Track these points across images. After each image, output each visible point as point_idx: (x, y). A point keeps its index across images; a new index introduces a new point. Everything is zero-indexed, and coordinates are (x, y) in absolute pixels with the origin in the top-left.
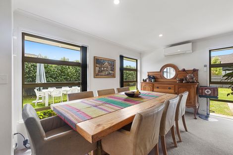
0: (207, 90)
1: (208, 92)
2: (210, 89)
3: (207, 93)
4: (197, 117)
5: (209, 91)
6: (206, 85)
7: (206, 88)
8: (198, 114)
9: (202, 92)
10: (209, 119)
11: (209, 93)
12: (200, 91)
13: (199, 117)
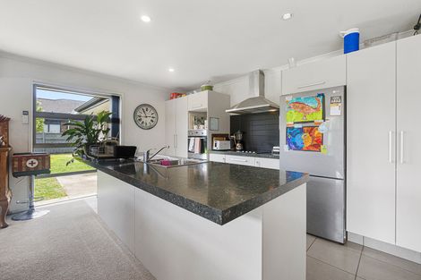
0: (30, 161)
1: (32, 163)
2: (36, 157)
3: (30, 166)
4: (8, 221)
5: (35, 161)
6: (26, 152)
7: (28, 156)
8: (9, 214)
9: (20, 166)
10: (34, 214)
11: (35, 165)
12: (16, 163)
13: (13, 219)
